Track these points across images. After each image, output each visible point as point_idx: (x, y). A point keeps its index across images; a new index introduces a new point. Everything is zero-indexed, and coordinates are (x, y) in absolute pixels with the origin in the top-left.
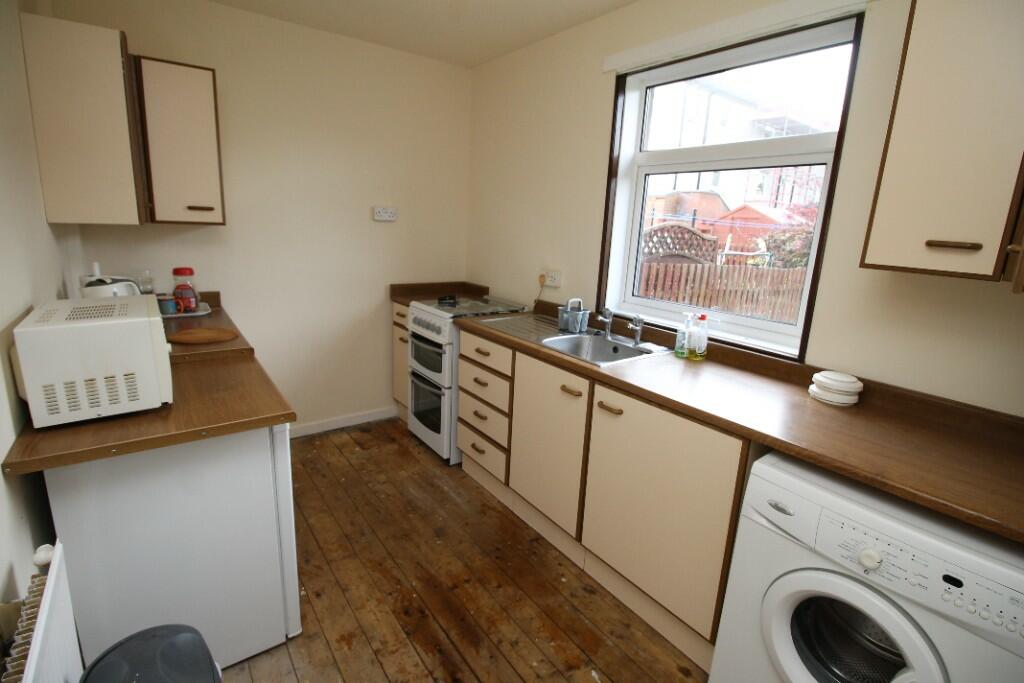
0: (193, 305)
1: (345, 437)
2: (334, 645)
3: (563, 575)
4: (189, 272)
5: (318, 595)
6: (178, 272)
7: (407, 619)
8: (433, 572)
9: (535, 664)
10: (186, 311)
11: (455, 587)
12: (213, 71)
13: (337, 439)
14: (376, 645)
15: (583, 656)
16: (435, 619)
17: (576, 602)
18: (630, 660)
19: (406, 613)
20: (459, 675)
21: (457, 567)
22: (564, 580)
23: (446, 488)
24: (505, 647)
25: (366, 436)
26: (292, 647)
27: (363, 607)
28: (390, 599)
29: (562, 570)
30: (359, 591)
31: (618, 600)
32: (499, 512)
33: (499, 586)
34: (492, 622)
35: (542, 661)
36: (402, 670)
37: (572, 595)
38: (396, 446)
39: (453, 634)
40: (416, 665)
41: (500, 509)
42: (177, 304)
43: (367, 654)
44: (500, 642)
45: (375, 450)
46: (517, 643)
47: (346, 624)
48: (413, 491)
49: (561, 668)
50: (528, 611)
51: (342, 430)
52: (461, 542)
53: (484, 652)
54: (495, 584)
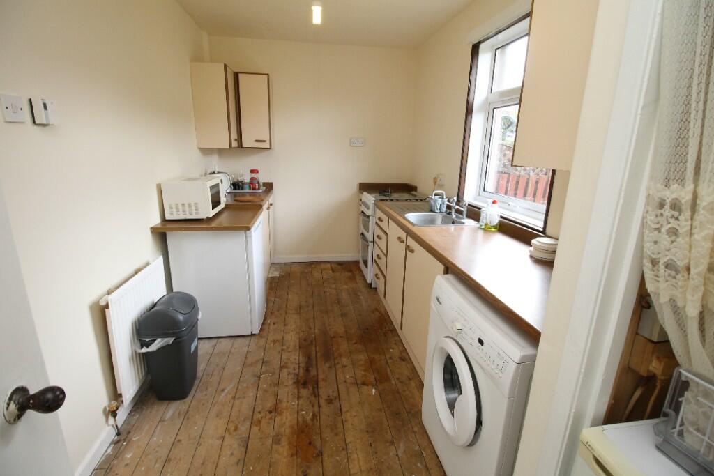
0: (257, 187)
1: (328, 265)
2: (269, 342)
3: (393, 349)
4: (257, 171)
5: (274, 324)
6: (252, 171)
7: (303, 342)
8: (328, 329)
9: (348, 377)
10: (253, 189)
11: (334, 337)
12: (268, 75)
13: (323, 266)
14: (285, 347)
15: (375, 382)
16: (316, 346)
17: (389, 361)
18: (398, 393)
19: (305, 340)
20: (310, 369)
21: (341, 330)
22: (391, 350)
23: (361, 297)
24: (338, 367)
25: (340, 267)
26: (253, 338)
27: (289, 333)
28: (302, 334)
29: (394, 346)
30: (291, 326)
31: (414, 367)
32: (382, 314)
33: (355, 343)
34: (341, 356)
35: (352, 377)
36: (288, 359)
37: (391, 358)
38: (350, 274)
39: (319, 354)
40: (295, 359)
41: (383, 312)
42: (250, 187)
43: (279, 348)
44: (338, 363)
45: (338, 274)
46: (345, 366)
47: (278, 337)
48: (344, 295)
49: (359, 382)
50: (362, 357)
51: (329, 262)
52: (351, 321)
53: (327, 365)
54: (354, 342)
